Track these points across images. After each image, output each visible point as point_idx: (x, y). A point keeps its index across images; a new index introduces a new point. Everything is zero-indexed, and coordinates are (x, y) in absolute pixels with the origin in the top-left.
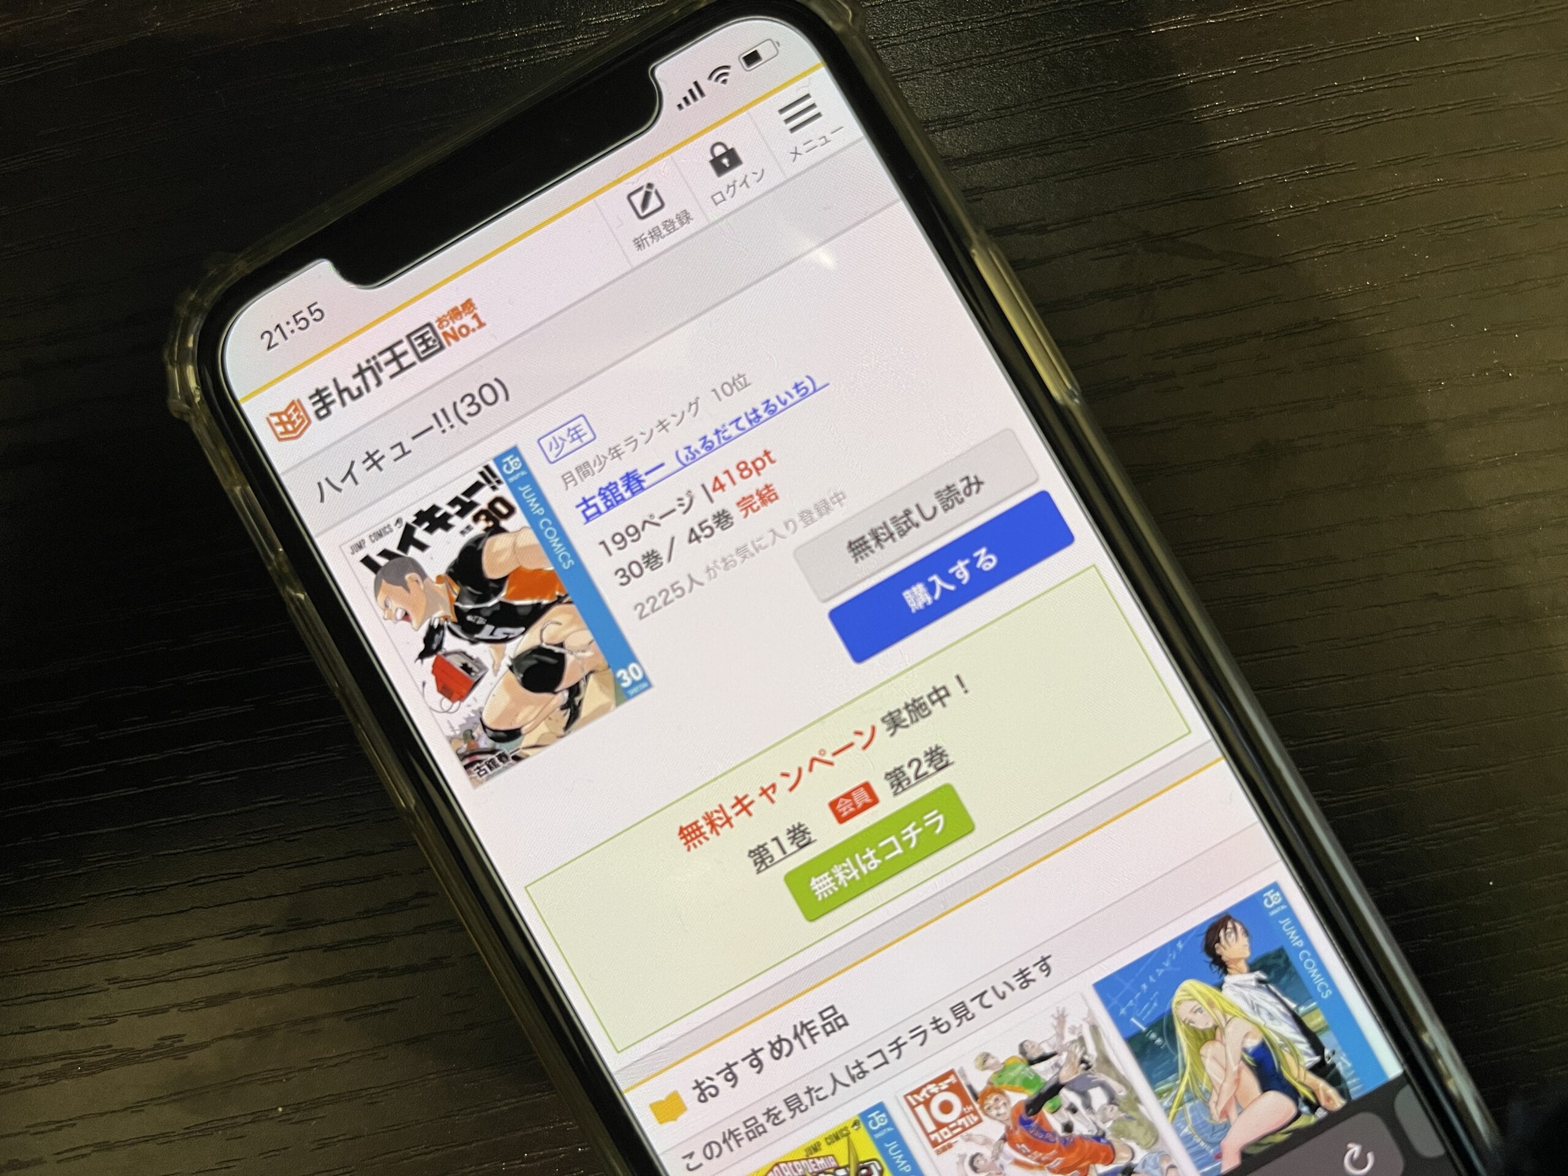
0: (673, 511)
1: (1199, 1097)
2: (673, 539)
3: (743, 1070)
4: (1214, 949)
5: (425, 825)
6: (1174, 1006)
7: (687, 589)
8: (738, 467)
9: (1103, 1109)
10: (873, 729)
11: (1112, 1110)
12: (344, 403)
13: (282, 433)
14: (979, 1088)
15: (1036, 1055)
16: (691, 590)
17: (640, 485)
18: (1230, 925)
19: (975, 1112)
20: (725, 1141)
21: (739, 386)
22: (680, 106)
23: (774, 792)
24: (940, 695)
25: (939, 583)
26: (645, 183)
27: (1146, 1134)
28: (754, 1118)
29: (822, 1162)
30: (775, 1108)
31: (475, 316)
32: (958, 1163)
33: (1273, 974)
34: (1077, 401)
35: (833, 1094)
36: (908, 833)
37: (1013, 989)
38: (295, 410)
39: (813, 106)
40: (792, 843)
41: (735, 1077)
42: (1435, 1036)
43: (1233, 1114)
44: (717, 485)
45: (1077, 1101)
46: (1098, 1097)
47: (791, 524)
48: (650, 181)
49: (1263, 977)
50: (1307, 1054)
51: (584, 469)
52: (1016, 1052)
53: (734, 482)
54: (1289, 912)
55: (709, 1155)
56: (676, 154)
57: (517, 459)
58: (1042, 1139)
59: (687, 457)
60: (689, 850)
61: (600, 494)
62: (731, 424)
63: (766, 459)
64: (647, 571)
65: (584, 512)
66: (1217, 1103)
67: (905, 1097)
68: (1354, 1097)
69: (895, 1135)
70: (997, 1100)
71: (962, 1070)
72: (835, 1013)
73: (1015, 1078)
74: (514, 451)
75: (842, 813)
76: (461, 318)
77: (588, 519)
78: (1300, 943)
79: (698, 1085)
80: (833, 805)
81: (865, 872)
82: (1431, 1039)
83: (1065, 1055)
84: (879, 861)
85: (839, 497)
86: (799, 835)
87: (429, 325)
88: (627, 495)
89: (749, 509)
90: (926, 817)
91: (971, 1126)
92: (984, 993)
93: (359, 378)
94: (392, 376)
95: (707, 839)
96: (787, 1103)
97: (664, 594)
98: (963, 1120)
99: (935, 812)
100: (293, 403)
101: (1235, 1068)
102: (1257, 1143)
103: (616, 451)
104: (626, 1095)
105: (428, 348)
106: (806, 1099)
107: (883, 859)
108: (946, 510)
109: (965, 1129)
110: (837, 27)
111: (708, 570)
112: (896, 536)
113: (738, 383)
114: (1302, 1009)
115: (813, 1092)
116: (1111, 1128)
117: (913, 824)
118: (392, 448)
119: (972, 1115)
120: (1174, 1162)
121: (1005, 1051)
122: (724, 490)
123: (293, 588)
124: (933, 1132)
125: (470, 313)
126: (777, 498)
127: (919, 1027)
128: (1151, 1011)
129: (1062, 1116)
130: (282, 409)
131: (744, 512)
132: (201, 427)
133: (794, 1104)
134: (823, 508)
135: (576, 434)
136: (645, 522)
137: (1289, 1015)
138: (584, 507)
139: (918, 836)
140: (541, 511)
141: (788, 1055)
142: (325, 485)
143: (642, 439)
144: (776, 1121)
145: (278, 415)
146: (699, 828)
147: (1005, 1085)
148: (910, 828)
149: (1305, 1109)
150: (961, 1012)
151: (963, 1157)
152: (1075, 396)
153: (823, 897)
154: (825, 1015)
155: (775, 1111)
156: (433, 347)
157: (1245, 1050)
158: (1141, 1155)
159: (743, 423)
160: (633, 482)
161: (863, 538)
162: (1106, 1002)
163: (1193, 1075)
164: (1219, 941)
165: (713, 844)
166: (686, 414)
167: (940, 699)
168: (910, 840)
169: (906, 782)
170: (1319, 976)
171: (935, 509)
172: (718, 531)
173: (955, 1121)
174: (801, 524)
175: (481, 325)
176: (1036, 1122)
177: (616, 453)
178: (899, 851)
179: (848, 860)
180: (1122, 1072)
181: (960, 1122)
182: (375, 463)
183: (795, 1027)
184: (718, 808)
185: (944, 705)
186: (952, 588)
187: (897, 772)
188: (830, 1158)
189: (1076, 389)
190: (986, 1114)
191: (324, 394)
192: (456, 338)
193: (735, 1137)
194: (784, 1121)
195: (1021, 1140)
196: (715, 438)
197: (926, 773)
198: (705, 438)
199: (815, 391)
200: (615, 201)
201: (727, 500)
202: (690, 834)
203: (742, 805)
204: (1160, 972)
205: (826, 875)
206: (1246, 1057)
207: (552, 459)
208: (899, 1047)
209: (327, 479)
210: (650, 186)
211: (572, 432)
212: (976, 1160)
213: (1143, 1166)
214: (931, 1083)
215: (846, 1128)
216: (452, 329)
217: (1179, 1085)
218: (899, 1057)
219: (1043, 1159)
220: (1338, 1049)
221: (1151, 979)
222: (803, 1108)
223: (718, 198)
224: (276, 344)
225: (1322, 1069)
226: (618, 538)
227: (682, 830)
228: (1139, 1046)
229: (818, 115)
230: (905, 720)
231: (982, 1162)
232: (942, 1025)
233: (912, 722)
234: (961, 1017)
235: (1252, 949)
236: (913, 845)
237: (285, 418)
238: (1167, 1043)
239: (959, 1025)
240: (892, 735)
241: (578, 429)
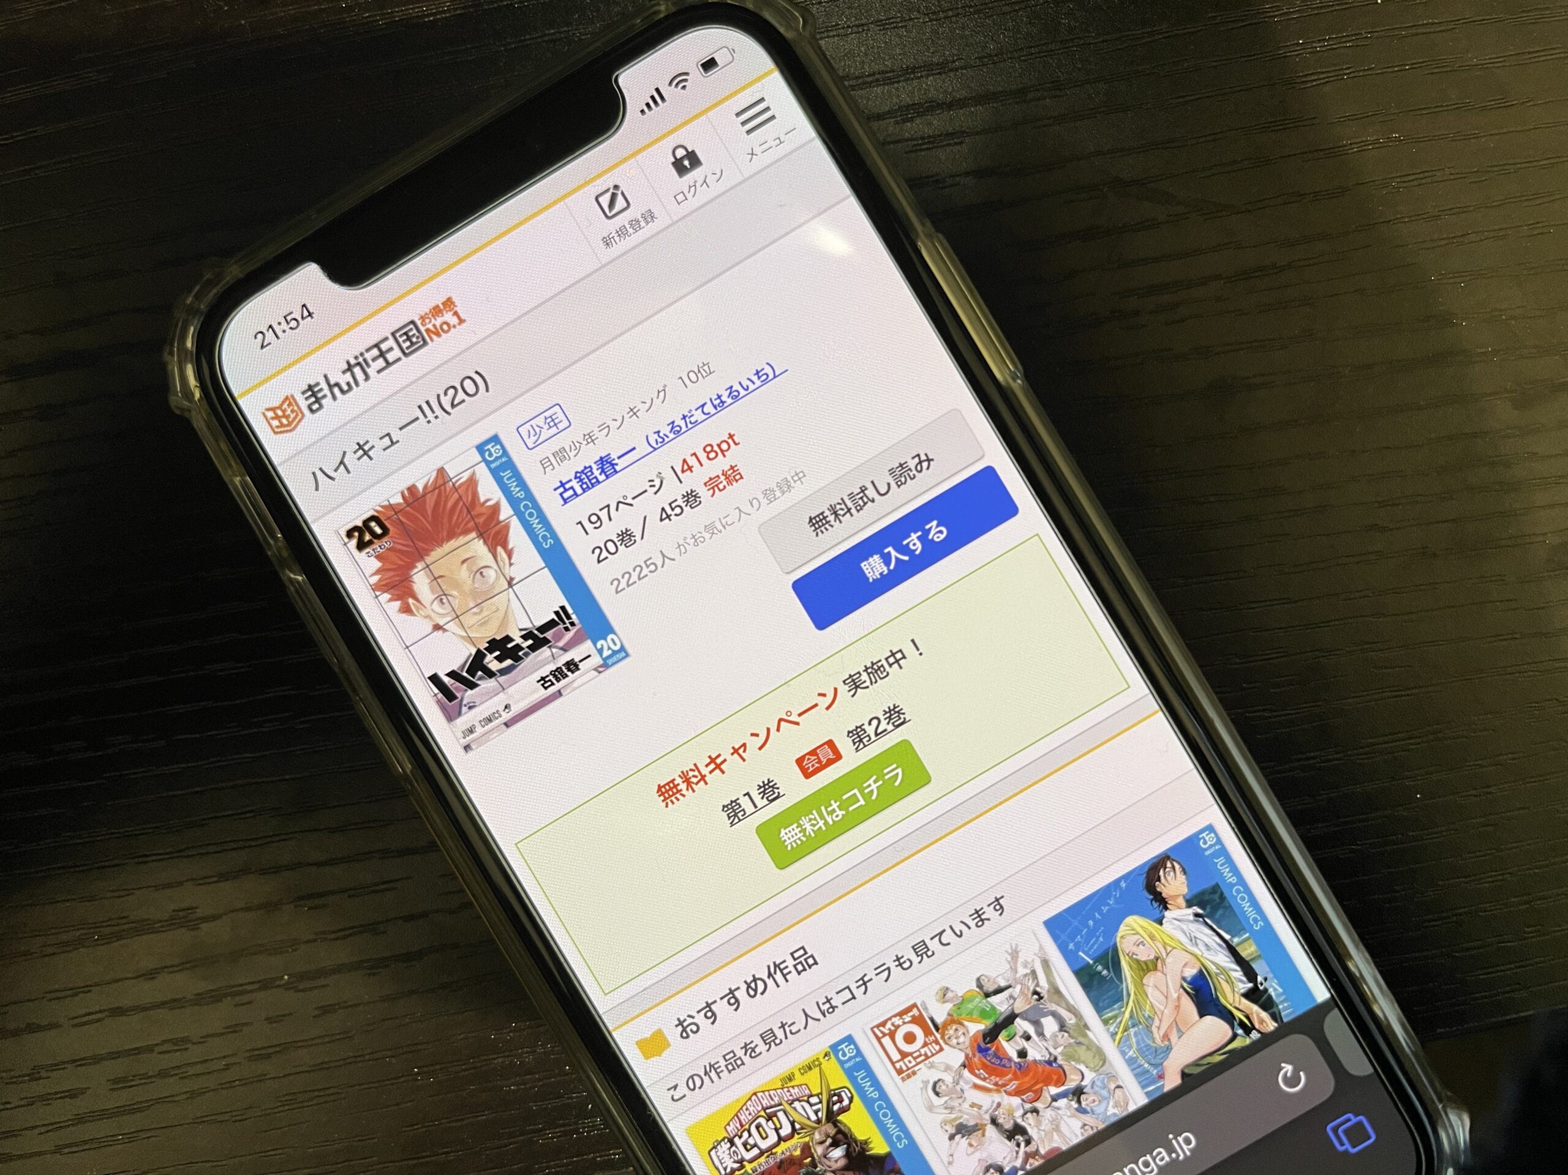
0: (646, 491)
1: (1142, 1023)
2: (645, 518)
3: (721, 1008)
4: (1155, 887)
5: (422, 789)
6: (1118, 939)
7: (659, 564)
8: (704, 449)
9: (1055, 1036)
10: (836, 690)
11: (1063, 1036)
12: (334, 398)
13: (277, 427)
14: (939, 1020)
15: (991, 989)
16: (662, 567)
17: (614, 468)
18: (1169, 865)
19: (937, 1042)
20: (706, 1073)
21: (705, 374)
22: (642, 111)
23: (744, 751)
24: (896, 658)
25: (894, 553)
26: (612, 187)
27: (1094, 1057)
28: (733, 1052)
29: (796, 1090)
30: (752, 1042)
31: (456, 314)
32: (921, 1089)
33: (1208, 909)
34: (1019, 381)
35: (805, 1028)
36: (870, 785)
37: (969, 928)
38: (289, 405)
39: (768, 109)
40: (762, 798)
41: (714, 1014)
42: (1361, 963)
43: (1174, 1037)
44: (686, 467)
45: (1031, 1030)
46: (1050, 1025)
47: (755, 501)
48: (618, 183)
49: (1200, 911)
50: (1241, 981)
51: (561, 455)
52: (974, 987)
53: (701, 465)
54: (1223, 852)
55: (692, 1086)
56: (639, 157)
57: (498, 447)
58: (999, 1065)
59: (656, 441)
60: (667, 806)
61: (576, 478)
62: (696, 409)
63: (730, 441)
64: (622, 548)
65: (561, 495)
66: (1159, 1028)
67: (872, 1029)
68: (1285, 1020)
69: (864, 1065)
70: (956, 1030)
71: (924, 1004)
72: (806, 953)
73: (973, 1010)
74: (495, 439)
75: (809, 768)
76: (443, 316)
77: (565, 501)
78: (1233, 880)
79: (681, 1023)
80: (800, 761)
81: (831, 823)
82: (1357, 967)
83: (1019, 987)
84: (844, 812)
85: (799, 476)
86: (769, 789)
87: (413, 322)
88: (602, 478)
89: (716, 488)
90: (886, 771)
91: (933, 1055)
92: (944, 931)
93: (349, 374)
94: (379, 372)
95: (684, 796)
96: (762, 1038)
97: (638, 569)
98: (926, 1049)
99: (894, 766)
100: (287, 398)
101: (1175, 996)
102: (1196, 1064)
103: (590, 437)
104: (614, 1034)
105: (412, 344)
106: (780, 1034)
107: (847, 810)
108: (899, 486)
109: (927, 1057)
110: (789, 35)
111: (679, 546)
112: (853, 511)
113: (703, 371)
114: (1236, 940)
115: (786, 1027)
116: (1062, 1053)
117: (874, 777)
118: (381, 439)
119: (934, 1044)
120: (1121, 1084)
121: (965, 985)
122: (692, 471)
123: (291, 572)
124: (898, 1061)
125: (450, 311)
126: (742, 478)
127: (884, 964)
128: (1098, 945)
129: (1016, 1043)
130: (277, 404)
131: (711, 491)
132: (200, 421)
133: (769, 1038)
134: (785, 486)
135: (552, 422)
136: (619, 503)
137: (1224, 945)
138: (562, 490)
139: (877, 787)
140: (521, 495)
141: (762, 993)
142: (319, 475)
143: (614, 425)
144: (753, 1054)
145: (273, 409)
146: (676, 786)
147: (964, 1016)
148: (871, 781)
149: (1240, 1031)
150: (922, 950)
151: (926, 1083)
152: (1018, 377)
153: (792, 846)
154: (796, 955)
155: (752, 1045)
156: (417, 343)
157: (1184, 979)
158: (1089, 1076)
159: (709, 408)
160: (607, 465)
161: (822, 513)
162: (1055, 938)
163: (1137, 1002)
164: (1159, 880)
165: (689, 801)
166: (655, 400)
167: (897, 661)
168: (872, 791)
169: (867, 738)
170: (1251, 909)
171: (889, 484)
172: (687, 509)
173: (918, 1050)
174: (764, 501)
175: (461, 321)
176: (993, 1049)
177: (590, 438)
178: (862, 802)
179: (814, 812)
180: (1072, 1002)
181: (923, 1051)
182: (366, 453)
183: (769, 967)
184: (694, 768)
185: (901, 667)
186: (906, 558)
187: (859, 730)
188: (803, 1087)
189: (1019, 371)
190: (946, 1043)
191: (316, 389)
192: (438, 335)
193: (715, 1070)
194: (760, 1053)
195: (979, 1067)
196: (683, 424)
197: (885, 730)
198: (673, 422)
199: (775, 377)
200: (584, 203)
201: (695, 481)
202: (668, 792)
203: (716, 764)
204: (1105, 909)
205: (796, 825)
206: (1185, 985)
207: (531, 445)
208: (865, 983)
209: (321, 469)
210: (616, 187)
211: (550, 420)
212: (938, 1086)
213: (1092, 1087)
214: (895, 1016)
215: (818, 1059)
216: (434, 326)
217: (1124, 1012)
218: (865, 993)
219: (1000, 1083)
220: (1270, 976)
221: (1097, 915)
222: (777, 1041)
223: (680, 197)
224: (270, 344)
225: (1255, 995)
226: (594, 518)
227: (660, 787)
228: (1087, 978)
229: (773, 117)
230: (865, 682)
231: (944, 1087)
232: (905, 962)
233: (872, 684)
234: (922, 955)
235: (1188, 886)
236: (874, 797)
237: (280, 413)
238: (1112, 974)
239: (920, 962)
240: (853, 696)
241: (554, 417)
